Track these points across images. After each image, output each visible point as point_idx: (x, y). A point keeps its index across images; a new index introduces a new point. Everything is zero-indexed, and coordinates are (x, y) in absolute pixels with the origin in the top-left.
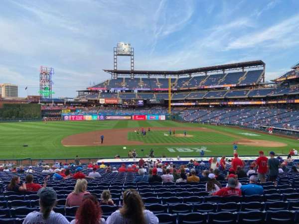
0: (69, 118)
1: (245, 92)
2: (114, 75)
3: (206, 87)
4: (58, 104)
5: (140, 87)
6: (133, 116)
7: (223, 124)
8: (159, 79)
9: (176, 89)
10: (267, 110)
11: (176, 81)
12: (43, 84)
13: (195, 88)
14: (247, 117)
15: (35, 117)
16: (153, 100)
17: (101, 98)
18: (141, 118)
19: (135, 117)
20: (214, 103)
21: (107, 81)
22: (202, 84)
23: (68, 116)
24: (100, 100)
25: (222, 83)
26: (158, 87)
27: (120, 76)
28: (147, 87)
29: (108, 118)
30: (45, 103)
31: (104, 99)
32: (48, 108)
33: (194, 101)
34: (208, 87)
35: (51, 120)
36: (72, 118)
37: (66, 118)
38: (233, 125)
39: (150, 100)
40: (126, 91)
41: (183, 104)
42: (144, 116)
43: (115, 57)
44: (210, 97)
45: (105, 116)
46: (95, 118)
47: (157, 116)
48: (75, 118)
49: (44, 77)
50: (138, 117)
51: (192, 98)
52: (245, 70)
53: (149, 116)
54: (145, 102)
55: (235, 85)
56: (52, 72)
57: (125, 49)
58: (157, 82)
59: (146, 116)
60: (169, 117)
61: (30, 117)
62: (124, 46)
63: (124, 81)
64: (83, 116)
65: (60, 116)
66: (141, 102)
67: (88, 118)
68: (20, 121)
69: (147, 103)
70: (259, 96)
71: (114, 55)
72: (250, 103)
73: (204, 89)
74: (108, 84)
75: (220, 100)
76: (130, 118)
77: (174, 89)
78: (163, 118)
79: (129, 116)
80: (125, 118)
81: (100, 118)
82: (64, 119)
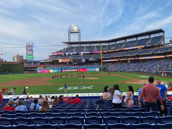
0: (40, 72)
1: (150, 50)
2: (69, 45)
3: (125, 49)
4: (37, 64)
5: (84, 51)
6: (79, 69)
7: (133, 72)
8: (96, 46)
9: (106, 52)
10: (165, 61)
11: (107, 47)
12: (28, 52)
13: (118, 50)
14: (150, 66)
15: (20, 71)
16: (91, 59)
17: (60, 59)
18: (84, 70)
19: (80, 69)
20: (130, 59)
21: (65, 49)
22: (123, 47)
23: (40, 70)
24: (59, 60)
25: (135, 46)
26: (95, 51)
27: (72, 46)
28: (88, 51)
29: (63, 71)
30: (29, 63)
31: (61, 60)
32: (30, 66)
33: (117, 58)
34: (126, 49)
35: (29, 73)
36: (42, 72)
37: (39, 71)
38: (139, 72)
39: (90, 59)
40: (76, 54)
41: (110, 61)
42: (85, 69)
43: (69, 34)
44: (127, 55)
46: (56, 71)
47: (94, 69)
48: (44, 72)
49: (28, 48)
50: (82, 70)
51: (116, 56)
52: (151, 37)
53: (88, 69)
54: (86, 60)
55: (144, 46)
56: (33, 45)
57: (75, 29)
58: (95, 48)
59: (87, 69)
60: (101, 69)
61: (17, 71)
62: (74, 27)
63: (75, 48)
64: (48, 70)
65: (35, 71)
66: (84, 60)
67: (51, 71)
68: (11, 74)
69: (88, 61)
70: (160, 52)
71: (69, 33)
72: (154, 57)
73: (124, 51)
74: (65, 51)
75: (134, 57)
76: (77, 70)
77: (105, 52)
78: (98, 70)
79: (76, 69)
80: (74, 70)
81: (58, 71)
82: (37, 72)
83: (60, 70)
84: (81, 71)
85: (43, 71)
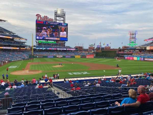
23: (127, 57)
24: (147, 47)
29: (146, 59)
31: (149, 47)
36: (128, 58)
37: (126, 58)
45: (144, 58)
46: (139, 59)
48: (129, 58)
64: (133, 57)
65: (123, 57)
67: (135, 58)
68: (105, 58)
81: (141, 59)
82: (125, 58)
83: (142, 59)
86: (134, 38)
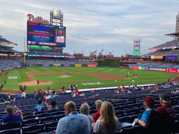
0: (131, 68)
6: (167, 69)
18: (173, 71)
23: (131, 66)
29: (151, 69)
31: (154, 56)
45: (149, 68)
64: (137, 67)
65: (127, 66)
67: (140, 68)
76: (165, 70)
79: (164, 68)
80: (161, 70)
82: (129, 68)
84: (171, 71)
85: (133, 67)
86: (138, 46)
